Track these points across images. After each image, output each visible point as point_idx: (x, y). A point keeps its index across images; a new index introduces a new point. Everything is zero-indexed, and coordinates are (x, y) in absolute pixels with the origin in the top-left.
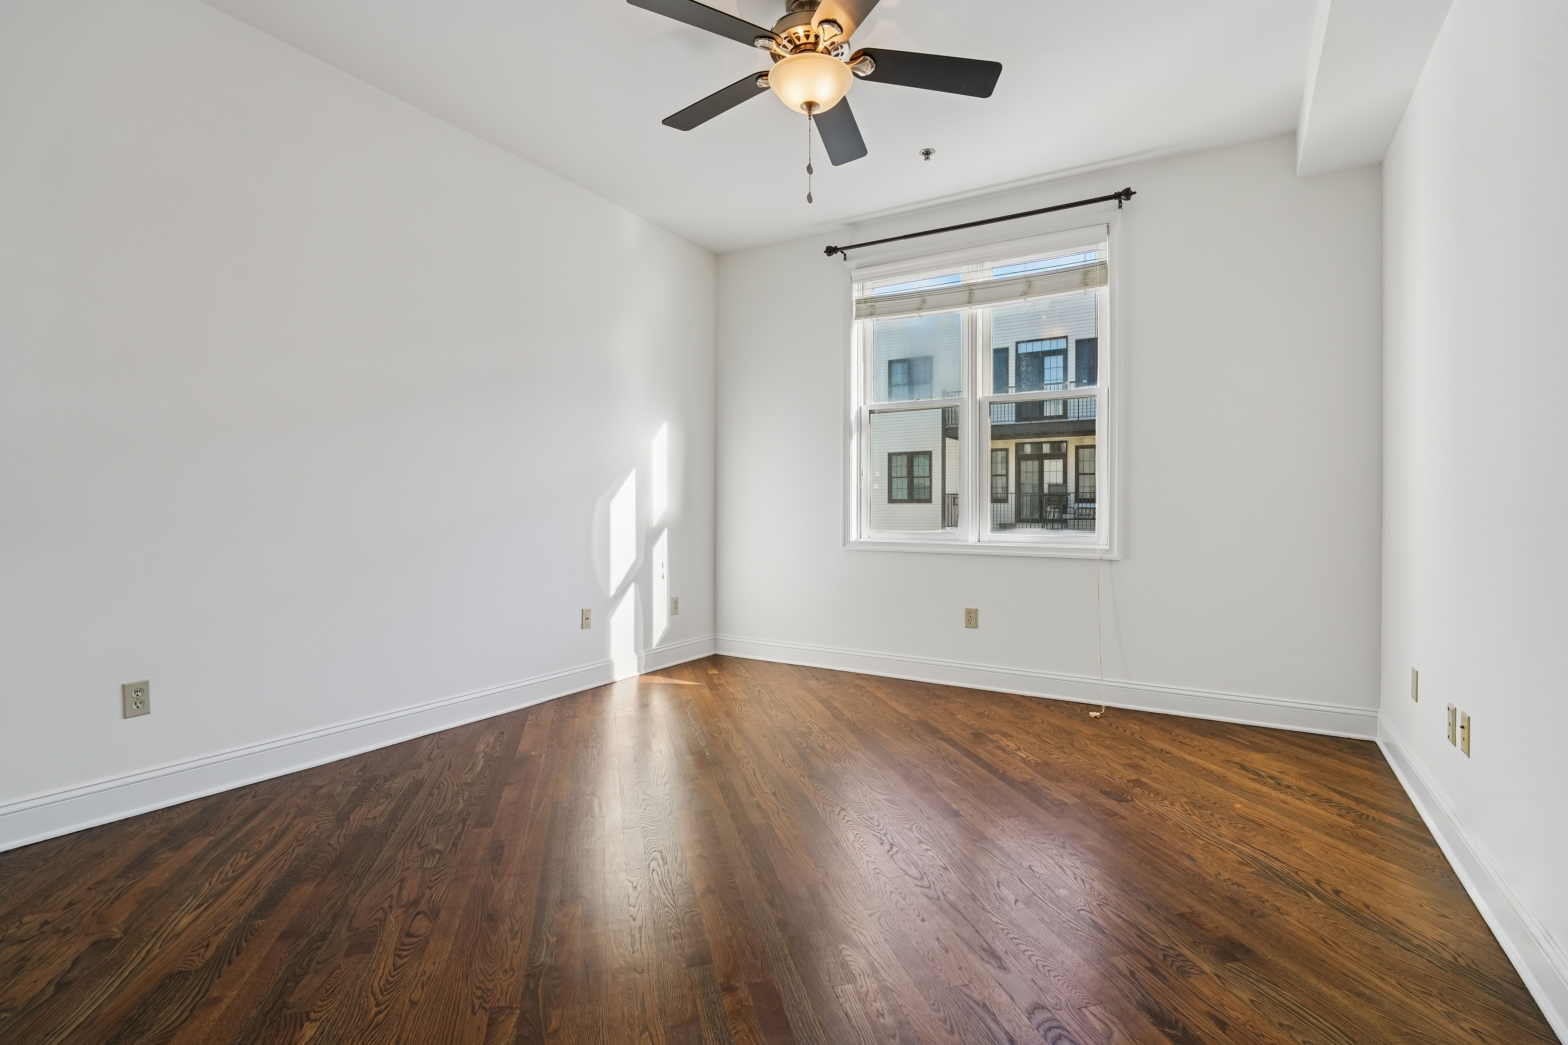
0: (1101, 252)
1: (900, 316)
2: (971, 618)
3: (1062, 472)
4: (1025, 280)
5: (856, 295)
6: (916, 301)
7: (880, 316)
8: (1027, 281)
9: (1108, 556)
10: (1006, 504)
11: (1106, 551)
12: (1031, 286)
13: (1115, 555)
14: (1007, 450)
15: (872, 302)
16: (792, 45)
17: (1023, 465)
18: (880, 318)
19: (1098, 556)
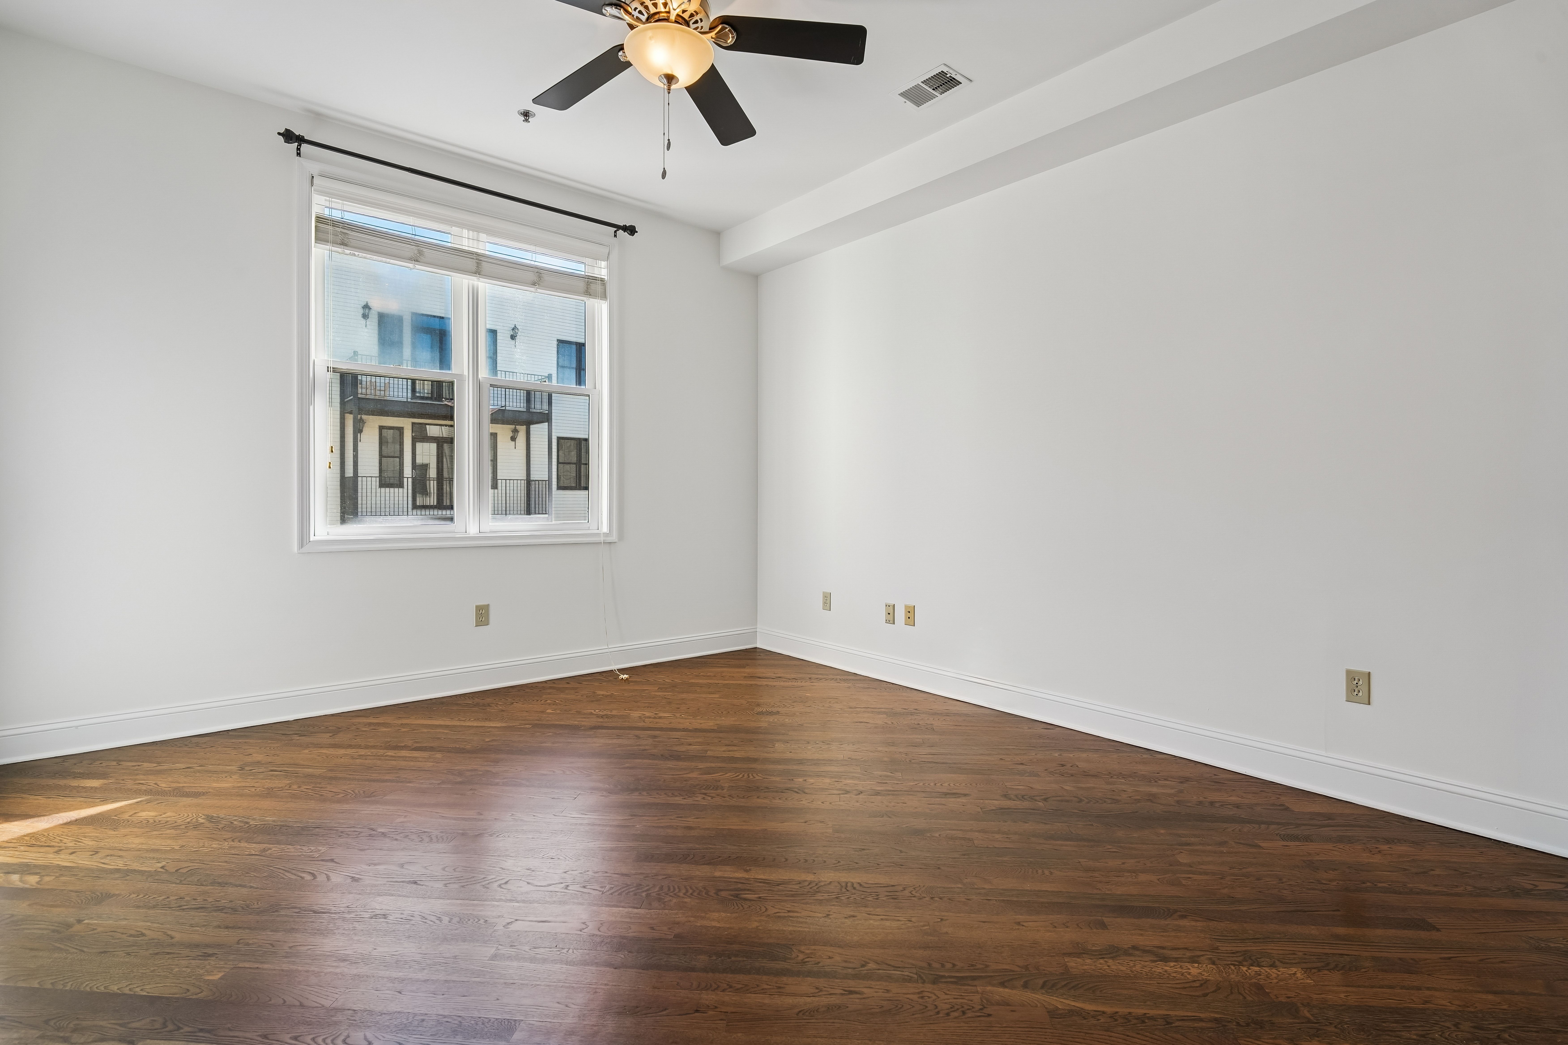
0: (601, 270)
1: (389, 260)
2: (482, 615)
3: (436, 457)
4: (537, 270)
5: (316, 210)
6: (410, 250)
7: (359, 250)
8: (537, 272)
9: (609, 539)
10: (401, 490)
11: (606, 535)
12: (541, 279)
13: (614, 538)
14: (401, 430)
15: (344, 229)
16: (689, 18)
17: (419, 445)
18: (357, 253)
19: (602, 539)
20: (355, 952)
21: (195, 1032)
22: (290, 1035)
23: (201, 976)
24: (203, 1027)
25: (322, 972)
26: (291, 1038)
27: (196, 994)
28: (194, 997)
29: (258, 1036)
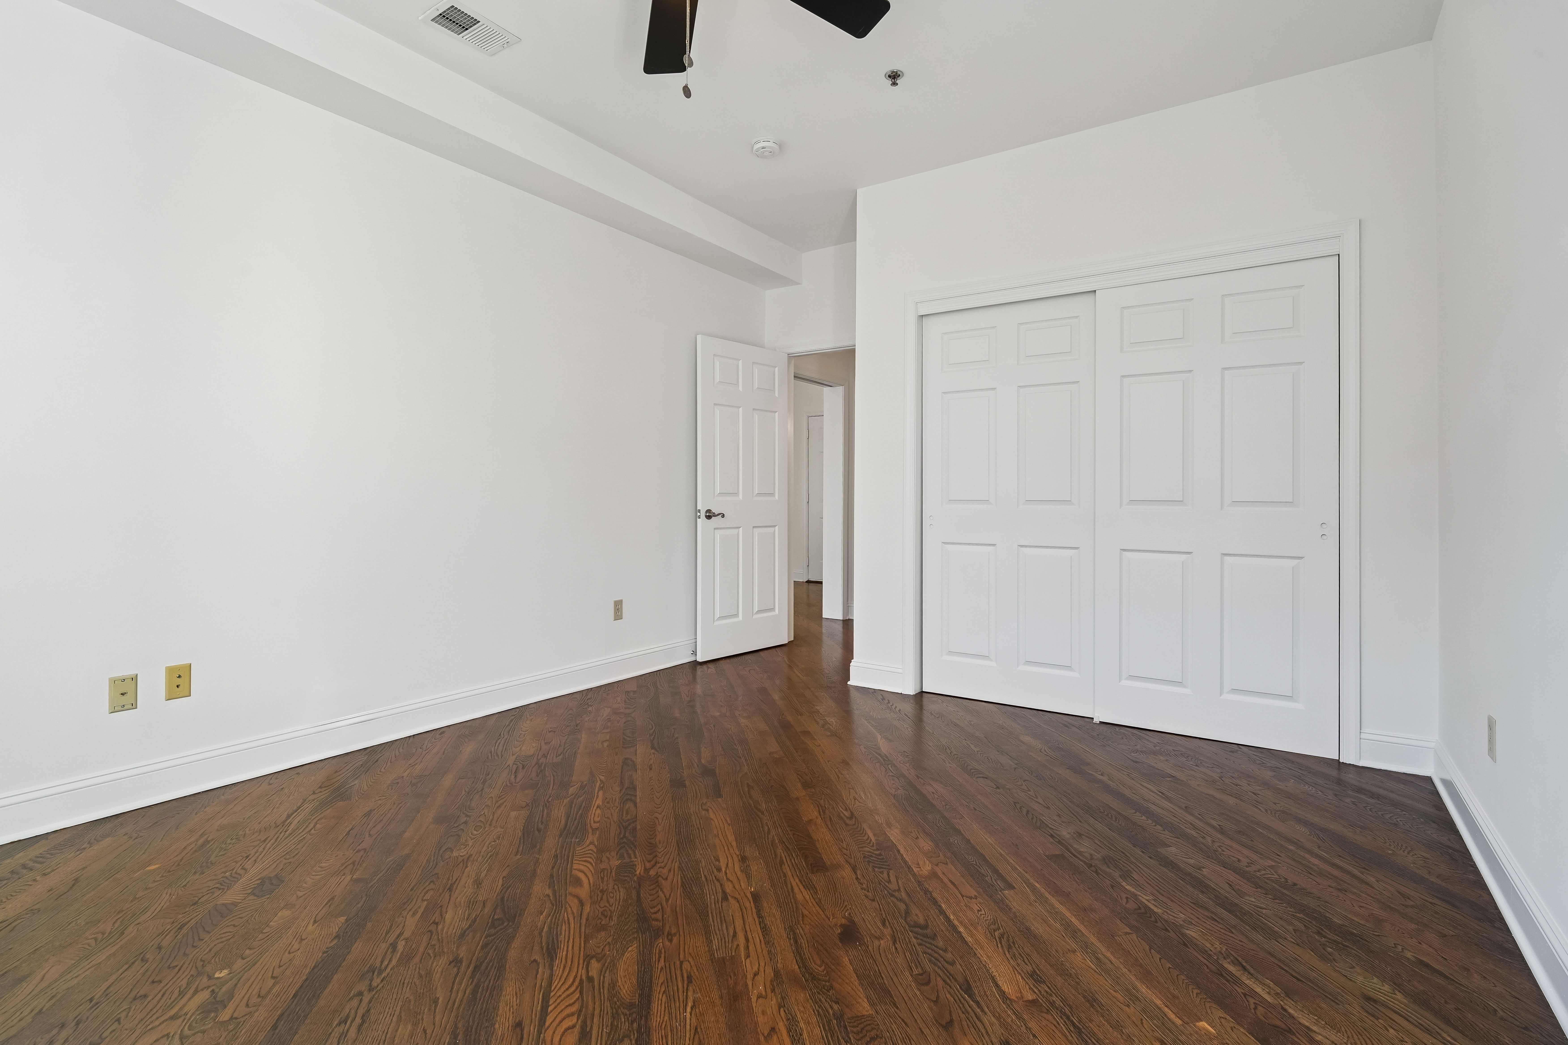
20: (1085, 960)
21: (1233, 983)
22: (1169, 934)
23: (1217, 1037)
24: (1226, 982)
25: (1121, 962)
26: (1169, 932)
27: (1226, 1019)
28: (1228, 1017)
29: (1189, 948)
